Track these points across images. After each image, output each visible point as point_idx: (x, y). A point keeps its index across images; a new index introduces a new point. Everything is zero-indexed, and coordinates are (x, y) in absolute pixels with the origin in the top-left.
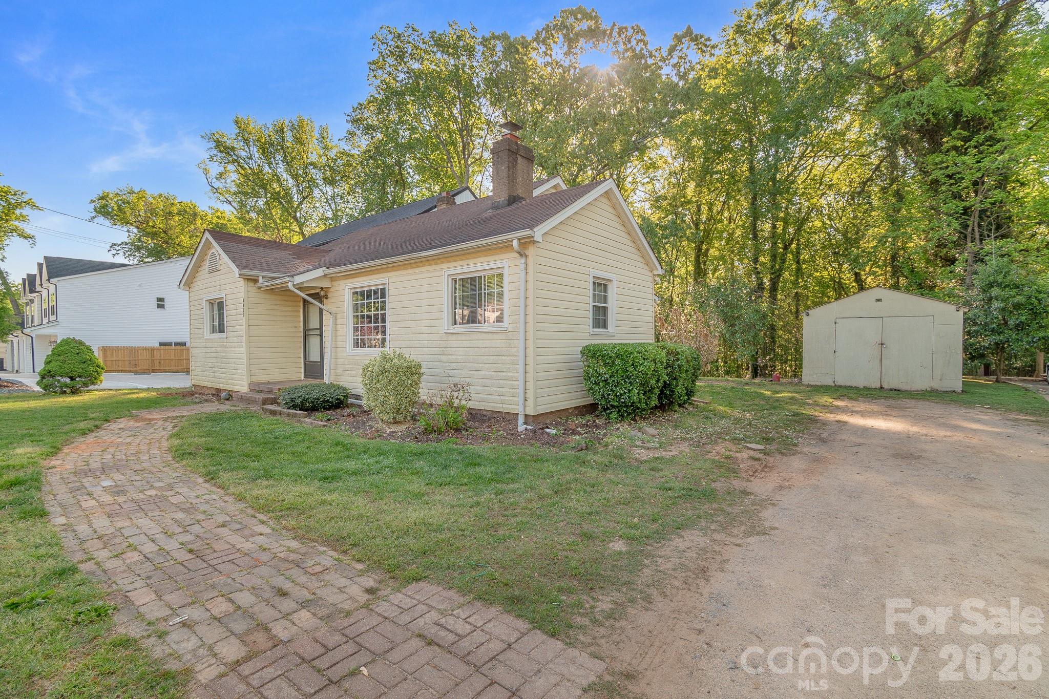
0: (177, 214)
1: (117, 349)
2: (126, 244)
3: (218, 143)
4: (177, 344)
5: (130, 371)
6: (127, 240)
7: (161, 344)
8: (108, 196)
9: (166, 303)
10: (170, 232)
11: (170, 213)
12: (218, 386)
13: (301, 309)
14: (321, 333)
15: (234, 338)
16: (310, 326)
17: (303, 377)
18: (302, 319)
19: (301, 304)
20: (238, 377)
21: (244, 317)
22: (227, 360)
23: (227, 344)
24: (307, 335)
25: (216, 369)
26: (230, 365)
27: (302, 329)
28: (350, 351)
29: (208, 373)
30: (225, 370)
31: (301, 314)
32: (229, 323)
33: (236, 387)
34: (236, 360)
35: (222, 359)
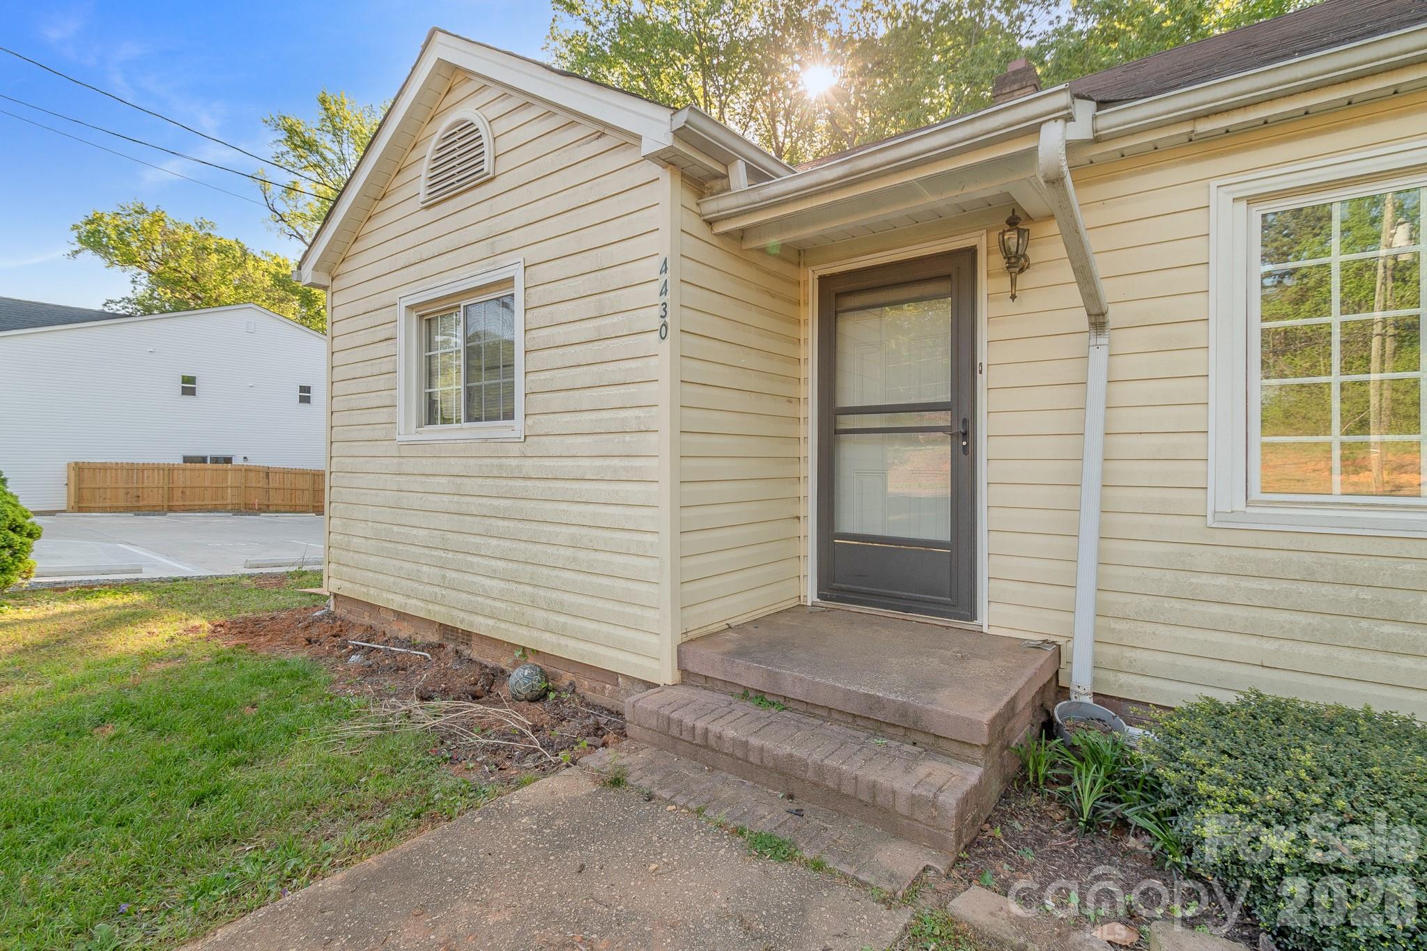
0: (216, 250)
1: (105, 468)
2: (130, 301)
3: (291, 132)
4: (215, 460)
5: (127, 509)
6: (131, 296)
7: (187, 460)
8: (101, 218)
9: (199, 386)
10: (203, 281)
11: (205, 248)
12: (462, 622)
13: (811, 333)
14: (965, 421)
15: (579, 439)
16: (850, 395)
17: (810, 592)
18: (810, 371)
19: (811, 313)
20: (600, 604)
21: (667, 340)
22: (520, 525)
23: (529, 462)
24: (838, 432)
25: (450, 555)
26: (539, 547)
27: (810, 411)
28: (1240, 505)
29: (406, 565)
30: (510, 565)
31: (810, 351)
32: (543, 376)
33: (582, 645)
34: (584, 531)
35: (488, 521)
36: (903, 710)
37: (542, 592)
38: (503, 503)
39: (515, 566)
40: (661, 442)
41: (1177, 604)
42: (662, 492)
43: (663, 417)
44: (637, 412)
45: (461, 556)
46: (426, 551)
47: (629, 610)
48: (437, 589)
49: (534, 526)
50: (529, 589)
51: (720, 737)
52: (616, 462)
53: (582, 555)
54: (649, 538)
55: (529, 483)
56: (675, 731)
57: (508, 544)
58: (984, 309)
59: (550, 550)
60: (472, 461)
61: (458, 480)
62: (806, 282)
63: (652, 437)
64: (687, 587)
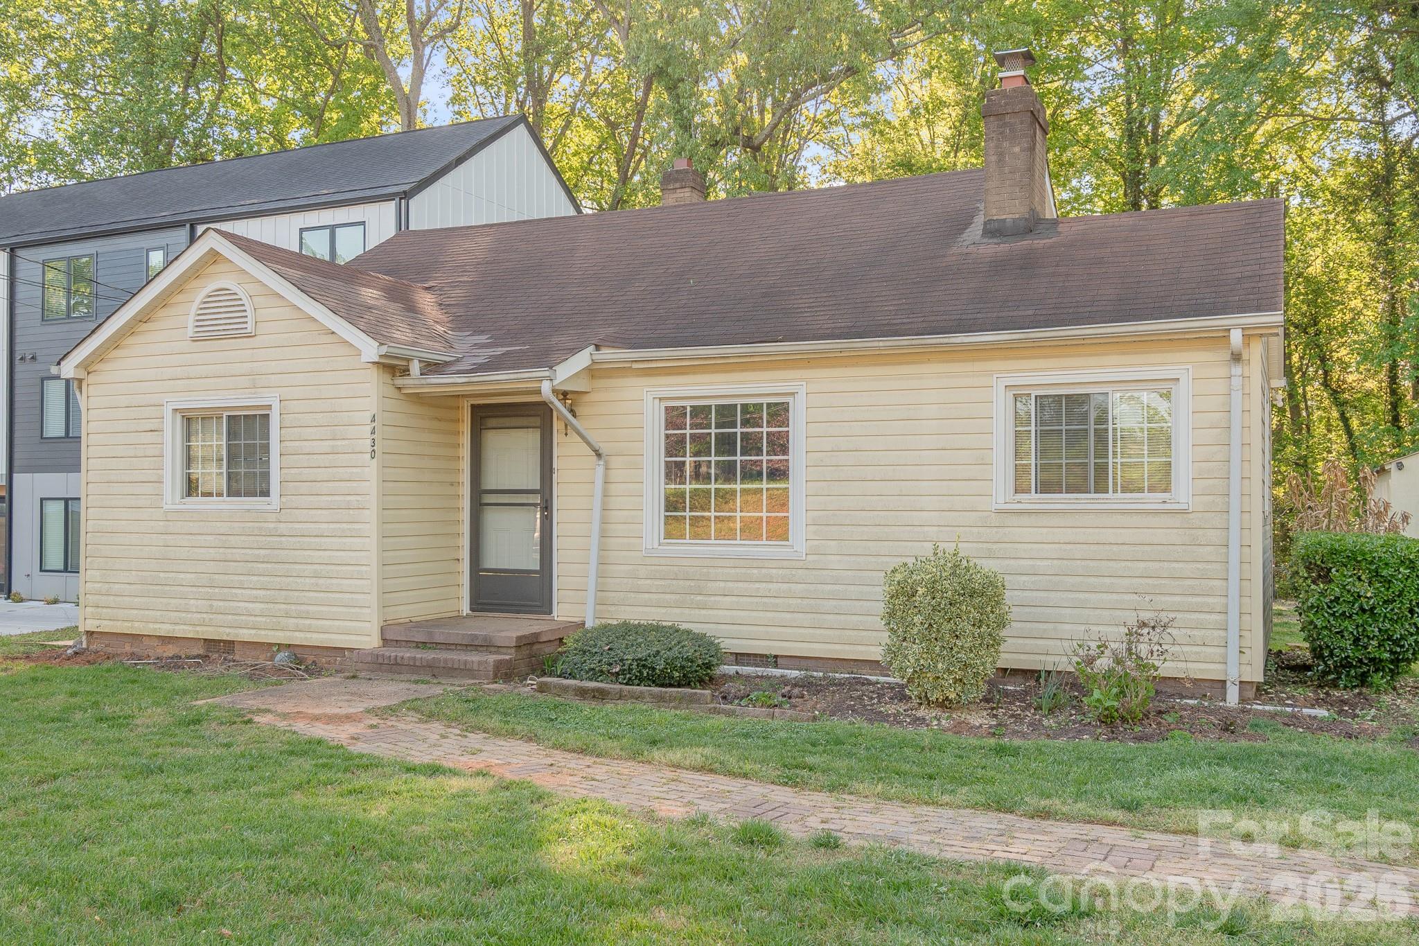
12: (227, 635)
13: (466, 440)
14: (547, 501)
15: (320, 512)
16: (490, 482)
17: (465, 609)
18: (465, 465)
19: (466, 427)
20: (334, 609)
21: (375, 460)
22: (276, 566)
23: (282, 525)
24: (481, 505)
25: (217, 590)
26: (291, 579)
27: (466, 491)
28: (656, 546)
29: (173, 601)
30: (269, 592)
31: (465, 452)
32: (293, 471)
33: (322, 636)
34: (322, 567)
35: (250, 565)
36: (485, 638)
37: (293, 607)
38: (262, 552)
39: (273, 592)
40: (371, 515)
41: (633, 595)
42: (372, 543)
43: (372, 501)
44: (358, 498)
45: (226, 590)
46: (194, 589)
47: (353, 610)
48: (205, 616)
49: (287, 566)
50: (283, 606)
51: (402, 658)
52: (345, 526)
53: (321, 581)
54: (364, 568)
55: (283, 539)
56: (380, 660)
57: (266, 579)
58: (556, 438)
59: (299, 580)
60: (236, 525)
61: (224, 538)
62: (463, 408)
63: (367, 512)
64: (387, 596)
